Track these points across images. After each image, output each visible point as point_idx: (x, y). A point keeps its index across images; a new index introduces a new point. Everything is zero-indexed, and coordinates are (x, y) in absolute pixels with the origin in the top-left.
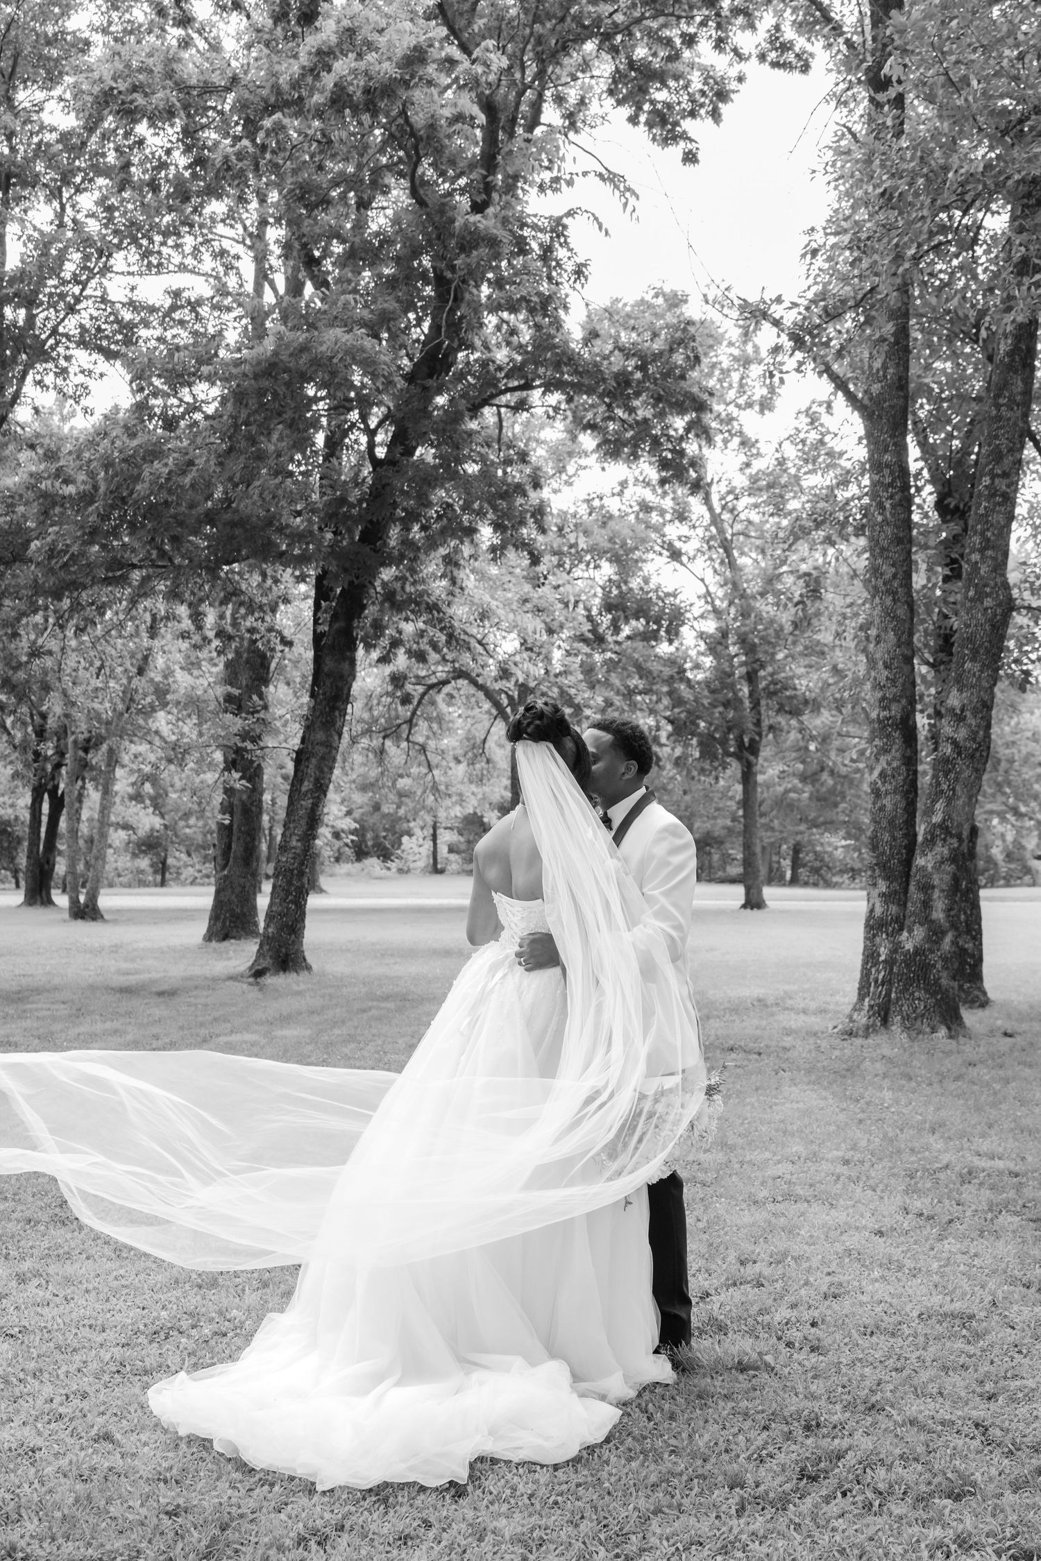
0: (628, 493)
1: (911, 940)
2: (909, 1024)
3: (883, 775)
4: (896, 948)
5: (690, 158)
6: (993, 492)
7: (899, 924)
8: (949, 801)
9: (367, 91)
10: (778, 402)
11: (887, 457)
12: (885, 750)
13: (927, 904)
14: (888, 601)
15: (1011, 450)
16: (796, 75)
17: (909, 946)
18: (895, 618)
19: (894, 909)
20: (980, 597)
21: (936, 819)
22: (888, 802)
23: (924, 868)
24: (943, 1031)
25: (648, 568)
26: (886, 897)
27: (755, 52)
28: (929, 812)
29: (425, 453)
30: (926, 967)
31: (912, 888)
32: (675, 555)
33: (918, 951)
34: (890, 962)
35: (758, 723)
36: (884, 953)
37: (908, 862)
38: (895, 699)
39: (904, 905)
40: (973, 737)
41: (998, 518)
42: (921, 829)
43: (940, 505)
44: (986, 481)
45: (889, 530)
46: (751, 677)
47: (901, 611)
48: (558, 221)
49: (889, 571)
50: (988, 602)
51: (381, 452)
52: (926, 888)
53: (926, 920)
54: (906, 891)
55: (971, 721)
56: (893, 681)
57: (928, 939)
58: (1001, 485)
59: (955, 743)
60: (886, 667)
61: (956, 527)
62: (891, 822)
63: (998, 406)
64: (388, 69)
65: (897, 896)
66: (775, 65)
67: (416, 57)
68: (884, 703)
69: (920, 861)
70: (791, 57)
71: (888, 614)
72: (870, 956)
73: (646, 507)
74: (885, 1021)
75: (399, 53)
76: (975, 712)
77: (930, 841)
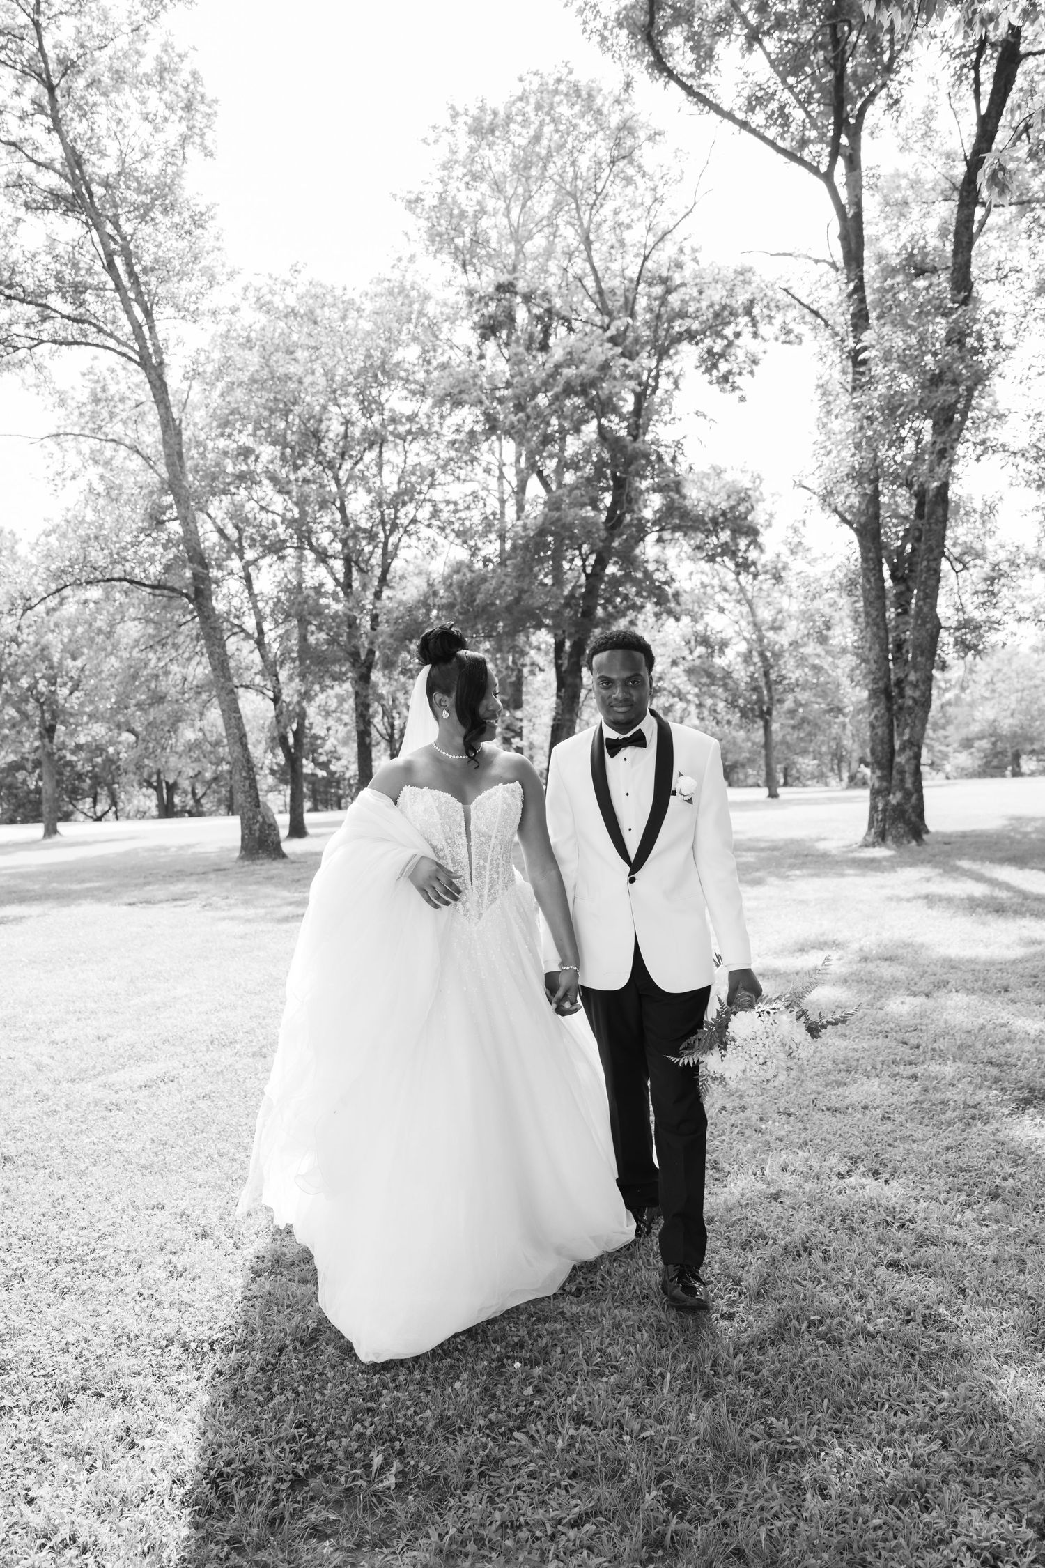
0: (694, 577)
1: (895, 799)
2: (898, 841)
3: (876, 717)
4: (887, 803)
5: (742, 399)
6: (928, 569)
7: (888, 791)
8: (912, 728)
9: (582, 385)
10: (774, 522)
11: (871, 555)
12: (876, 705)
13: (902, 781)
14: (875, 629)
15: (938, 546)
16: (795, 347)
17: (894, 802)
18: (879, 637)
19: (885, 784)
20: (924, 623)
21: (906, 737)
22: (879, 731)
23: (900, 763)
24: (914, 843)
25: (707, 618)
26: (881, 778)
27: (772, 337)
28: (901, 734)
29: (611, 569)
30: (903, 812)
31: (894, 772)
32: (722, 610)
33: (899, 804)
34: (884, 810)
35: (771, 698)
36: (880, 806)
37: (891, 760)
38: (881, 679)
39: (890, 781)
40: (923, 695)
41: (932, 582)
42: (897, 745)
43: (893, 577)
44: (925, 563)
45: (873, 593)
46: (766, 674)
47: (882, 634)
48: (678, 442)
49: (874, 614)
50: (928, 626)
51: (589, 570)
52: (902, 772)
53: (902, 787)
54: (891, 774)
55: (922, 687)
56: (879, 669)
57: (904, 798)
58: (933, 564)
59: (914, 699)
60: (876, 662)
61: (902, 587)
62: (882, 741)
63: (930, 524)
64: (593, 372)
65: (887, 777)
66: (784, 342)
67: (605, 367)
68: (875, 681)
69: (898, 759)
70: (792, 337)
71: (875, 635)
72: (874, 808)
73: (704, 586)
74: (883, 839)
75: (597, 364)
76: (924, 682)
77: (903, 749)
